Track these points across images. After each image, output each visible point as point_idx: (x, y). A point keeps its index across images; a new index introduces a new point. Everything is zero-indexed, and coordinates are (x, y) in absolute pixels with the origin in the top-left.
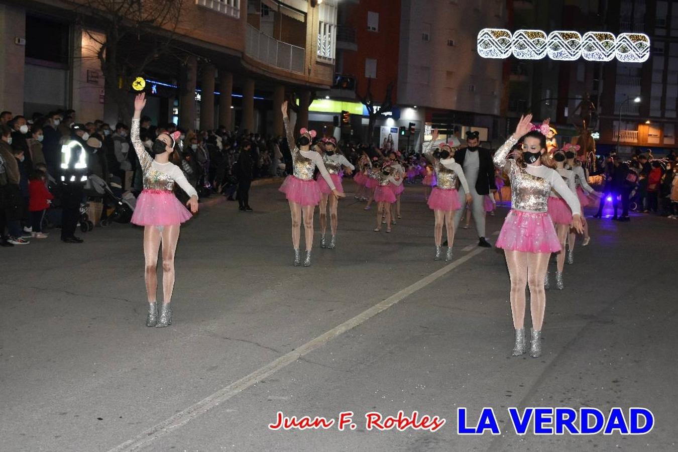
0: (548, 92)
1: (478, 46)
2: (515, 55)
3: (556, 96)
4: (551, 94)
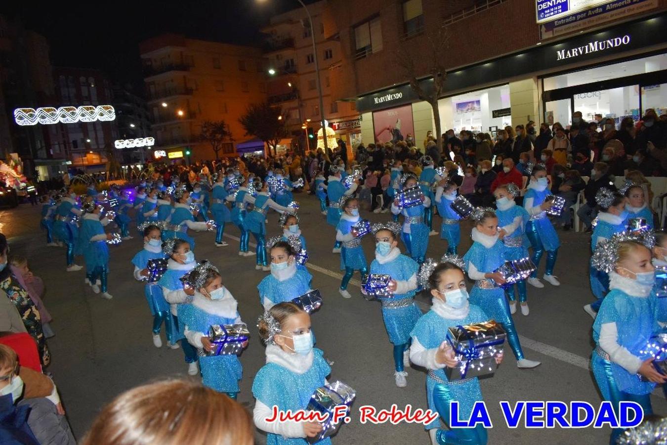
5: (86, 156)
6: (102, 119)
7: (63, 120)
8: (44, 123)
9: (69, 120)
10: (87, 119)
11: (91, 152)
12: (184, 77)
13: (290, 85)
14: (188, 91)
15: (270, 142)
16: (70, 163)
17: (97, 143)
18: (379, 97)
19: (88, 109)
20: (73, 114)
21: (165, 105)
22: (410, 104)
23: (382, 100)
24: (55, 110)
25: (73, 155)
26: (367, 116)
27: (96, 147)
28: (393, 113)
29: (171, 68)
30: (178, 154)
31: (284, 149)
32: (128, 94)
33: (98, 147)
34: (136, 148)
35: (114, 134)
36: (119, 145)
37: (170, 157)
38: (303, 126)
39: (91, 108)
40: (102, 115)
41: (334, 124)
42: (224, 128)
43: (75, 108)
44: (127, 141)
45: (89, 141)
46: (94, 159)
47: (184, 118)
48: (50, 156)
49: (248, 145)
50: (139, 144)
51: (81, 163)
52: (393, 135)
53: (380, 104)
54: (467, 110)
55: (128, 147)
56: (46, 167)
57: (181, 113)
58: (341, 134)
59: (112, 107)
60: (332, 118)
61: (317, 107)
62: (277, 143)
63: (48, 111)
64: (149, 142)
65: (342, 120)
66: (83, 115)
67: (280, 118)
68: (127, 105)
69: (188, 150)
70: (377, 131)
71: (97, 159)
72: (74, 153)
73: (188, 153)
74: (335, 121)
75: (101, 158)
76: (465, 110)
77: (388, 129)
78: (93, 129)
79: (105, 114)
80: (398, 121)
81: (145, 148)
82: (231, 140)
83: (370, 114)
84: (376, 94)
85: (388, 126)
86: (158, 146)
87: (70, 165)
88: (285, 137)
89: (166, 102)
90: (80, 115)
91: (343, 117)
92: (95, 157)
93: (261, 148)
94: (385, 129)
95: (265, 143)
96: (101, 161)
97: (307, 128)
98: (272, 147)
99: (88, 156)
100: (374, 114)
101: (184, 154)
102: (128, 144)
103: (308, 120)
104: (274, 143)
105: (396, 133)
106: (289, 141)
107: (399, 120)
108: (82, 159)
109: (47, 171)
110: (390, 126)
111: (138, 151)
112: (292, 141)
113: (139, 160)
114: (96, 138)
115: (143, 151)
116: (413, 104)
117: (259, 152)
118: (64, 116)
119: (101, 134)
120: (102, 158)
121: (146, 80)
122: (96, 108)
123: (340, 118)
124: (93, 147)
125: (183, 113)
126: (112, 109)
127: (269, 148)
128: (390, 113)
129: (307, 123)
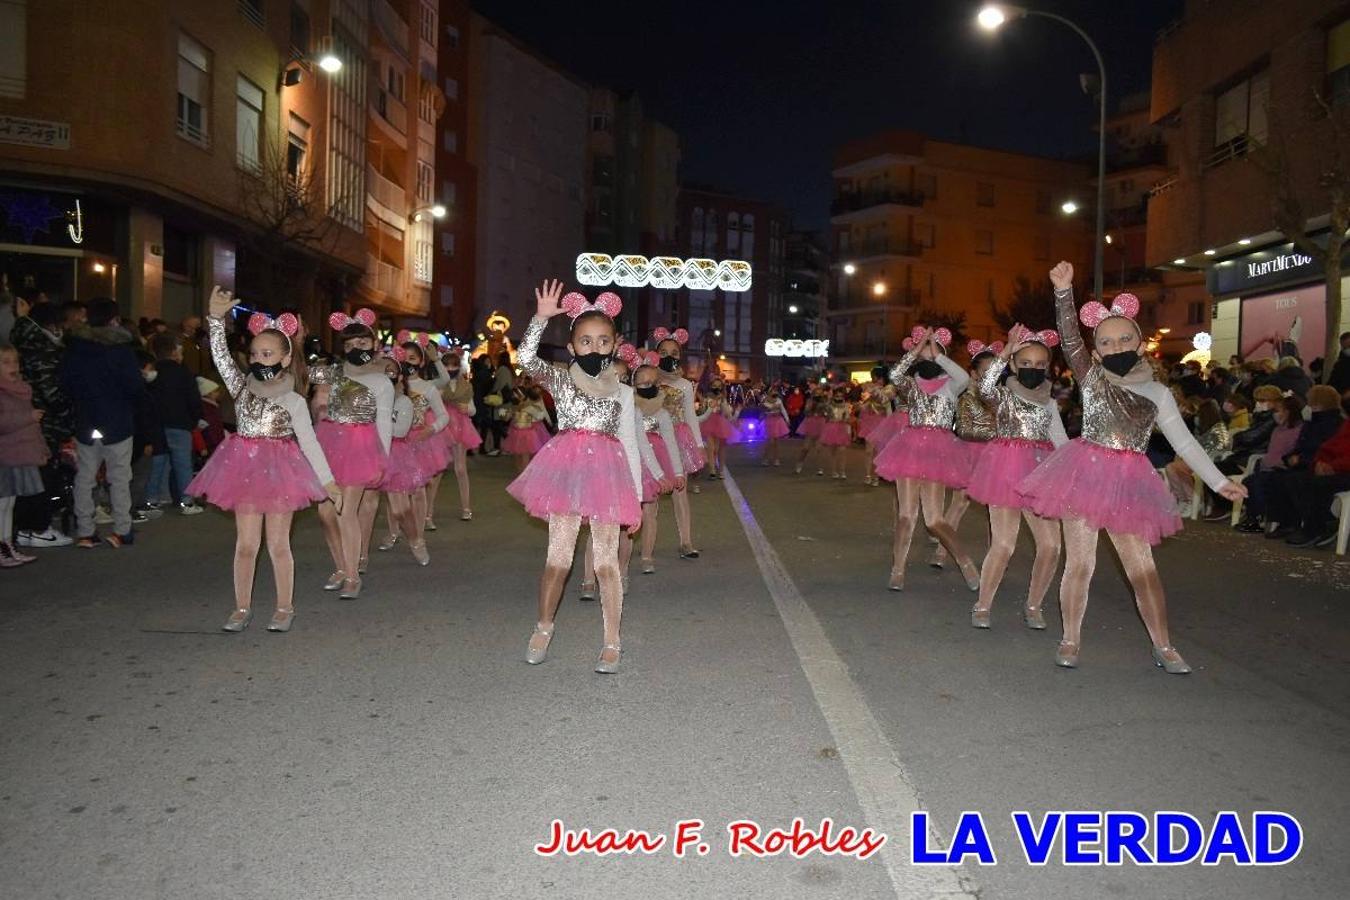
0: (628, 324)
1: (577, 272)
2: (617, 283)
3: (635, 328)
4: (631, 327)
6: (726, 287)
7: (656, 283)
8: (623, 285)
9: (667, 282)
10: (700, 284)
11: (723, 357)
12: (911, 218)
13: (1109, 239)
14: (913, 248)
17: (737, 343)
18: (1259, 262)
19: (702, 265)
20: (675, 271)
21: (850, 270)
23: (1264, 268)
24: (645, 262)
25: (690, 358)
26: (1229, 308)
27: (733, 349)
28: (1287, 303)
29: (885, 198)
32: (815, 251)
33: (737, 351)
34: (803, 361)
35: (771, 326)
36: (774, 348)
39: (708, 264)
40: (726, 278)
42: (964, 327)
43: (680, 260)
44: (790, 343)
45: (717, 333)
46: (727, 371)
53: (1259, 279)
55: (790, 354)
57: (879, 289)
59: (749, 266)
63: (634, 261)
66: (692, 276)
68: (809, 273)
70: (1247, 344)
71: (733, 371)
72: (692, 355)
75: (739, 372)
78: (733, 313)
79: (734, 277)
89: (852, 263)
90: (689, 275)
92: (729, 367)
96: (737, 377)
100: (1245, 303)
102: (789, 349)
103: (1165, 331)
114: (737, 333)
118: (658, 275)
119: (746, 325)
120: (741, 372)
121: (835, 221)
124: (727, 348)
125: (885, 288)
126: (747, 269)
128: (1282, 301)
129: (1160, 337)
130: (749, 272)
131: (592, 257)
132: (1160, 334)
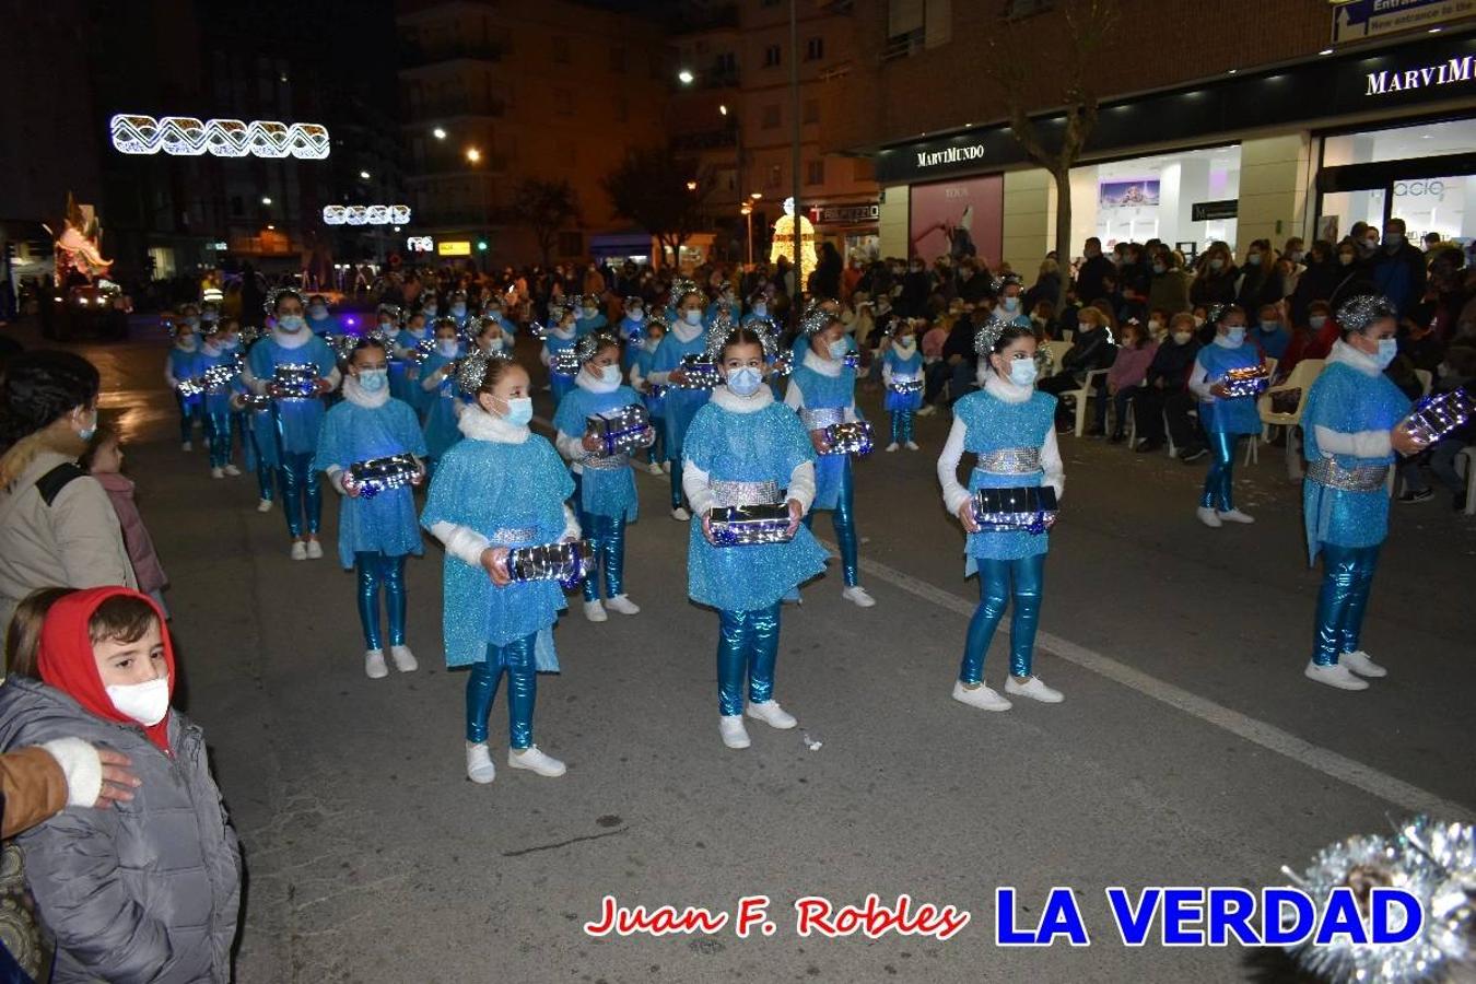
5: (258, 235)
6: (300, 154)
7: (214, 149)
8: (174, 153)
9: (229, 149)
10: (269, 151)
11: (271, 227)
12: (488, 76)
13: (723, 110)
14: (493, 108)
15: (667, 237)
16: (222, 247)
17: (286, 210)
18: (929, 152)
19: (270, 129)
20: (238, 136)
21: (440, 134)
22: (1001, 174)
23: (935, 158)
24: (199, 127)
25: (232, 228)
26: (897, 194)
28: (957, 192)
30: (461, 248)
31: (694, 257)
32: (359, 104)
33: (288, 219)
34: (368, 227)
36: (334, 216)
37: (443, 252)
38: (742, 207)
39: (277, 128)
40: (300, 144)
41: (813, 210)
43: (244, 125)
44: (348, 211)
45: (267, 201)
46: (276, 243)
47: (479, 167)
48: (181, 228)
49: (618, 241)
50: (377, 217)
51: (248, 249)
52: (953, 242)
53: (929, 169)
54: (1126, 202)
55: (352, 222)
56: (171, 251)
57: (474, 155)
58: (826, 234)
59: (324, 130)
60: (809, 195)
61: (777, 168)
62: (681, 241)
63: (185, 125)
64: (397, 216)
65: (831, 202)
66: (259, 142)
67: (692, 186)
69: (483, 240)
70: (917, 231)
71: (281, 243)
72: (233, 225)
73: (482, 246)
74: (816, 203)
75: (291, 243)
76: (1120, 200)
77: (943, 227)
78: (277, 175)
79: (306, 143)
80: (966, 211)
81: (389, 226)
82: (580, 225)
83: (905, 189)
84: (921, 145)
85: (943, 221)
86: (416, 227)
87: (224, 251)
88: (701, 229)
89: (444, 128)
90: (255, 141)
91: (834, 197)
92: (277, 238)
93: (645, 250)
94: (936, 226)
95: (655, 240)
96: (290, 249)
97: (751, 213)
98: (669, 250)
99: (264, 235)
100: (914, 190)
101: (474, 248)
102: (351, 216)
103: (757, 196)
104: (675, 241)
105: (960, 238)
106: (708, 239)
107: (970, 210)
108: (251, 241)
109: (173, 261)
110: (947, 221)
111: (373, 234)
112: (714, 239)
113: (374, 254)
114: (285, 198)
115: (381, 234)
116: (1008, 176)
117: (639, 259)
118: (217, 140)
119: (294, 189)
120: (293, 242)
121: (403, 74)
122: (289, 127)
123: (828, 197)
125: (481, 154)
126: (323, 133)
127: (664, 251)
128: (951, 191)
129: (752, 202)
130: (326, 137)
131: (130, 119)
132: (752, 198)
